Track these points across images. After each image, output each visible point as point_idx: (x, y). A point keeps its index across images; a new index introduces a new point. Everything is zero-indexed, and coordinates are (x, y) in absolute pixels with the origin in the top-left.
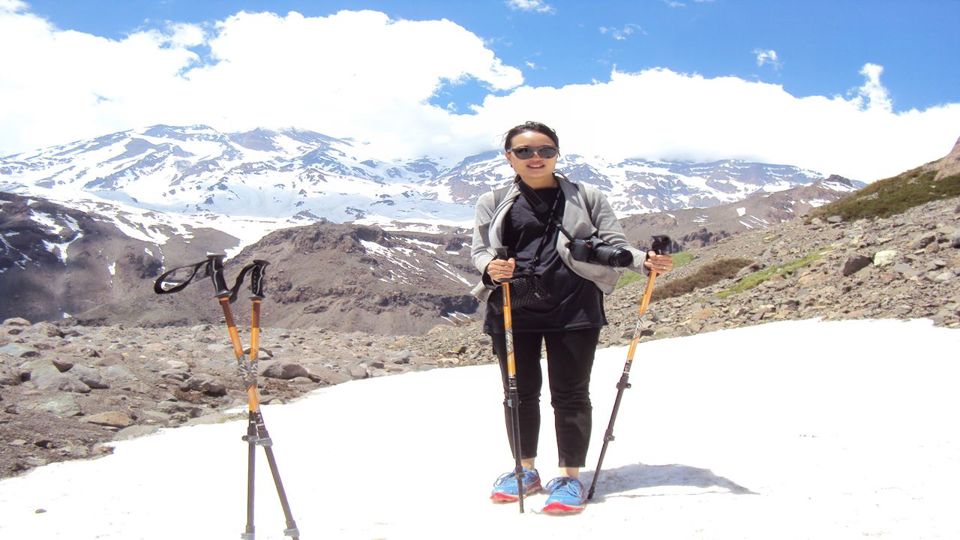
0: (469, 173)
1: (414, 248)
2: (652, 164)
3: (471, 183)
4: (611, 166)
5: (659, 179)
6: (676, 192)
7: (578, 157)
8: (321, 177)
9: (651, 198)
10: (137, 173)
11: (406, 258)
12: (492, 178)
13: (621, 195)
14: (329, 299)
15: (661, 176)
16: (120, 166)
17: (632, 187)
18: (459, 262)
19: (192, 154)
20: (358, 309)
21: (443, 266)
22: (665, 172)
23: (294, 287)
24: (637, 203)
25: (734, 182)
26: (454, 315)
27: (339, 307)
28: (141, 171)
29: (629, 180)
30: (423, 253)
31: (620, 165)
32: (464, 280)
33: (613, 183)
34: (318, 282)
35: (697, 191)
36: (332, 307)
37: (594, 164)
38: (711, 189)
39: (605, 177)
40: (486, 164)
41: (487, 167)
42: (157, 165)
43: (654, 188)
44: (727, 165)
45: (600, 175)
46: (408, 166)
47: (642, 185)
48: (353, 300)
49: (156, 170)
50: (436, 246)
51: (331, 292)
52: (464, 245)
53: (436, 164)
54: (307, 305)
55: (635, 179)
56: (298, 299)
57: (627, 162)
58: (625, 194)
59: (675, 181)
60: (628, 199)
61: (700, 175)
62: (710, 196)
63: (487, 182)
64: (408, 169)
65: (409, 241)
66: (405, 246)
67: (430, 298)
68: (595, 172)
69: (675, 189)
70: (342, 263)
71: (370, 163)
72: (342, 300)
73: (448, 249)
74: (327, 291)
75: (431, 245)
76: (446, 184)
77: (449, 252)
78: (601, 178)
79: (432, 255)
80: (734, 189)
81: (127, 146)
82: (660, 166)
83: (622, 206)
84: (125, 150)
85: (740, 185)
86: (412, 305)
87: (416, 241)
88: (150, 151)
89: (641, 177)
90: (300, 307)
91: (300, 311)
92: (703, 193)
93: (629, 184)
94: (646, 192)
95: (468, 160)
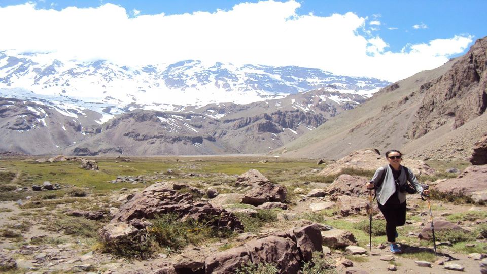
0: (173, 73)
1: (175, 119)
2: (256, 68)
3: (174, 79)
4: (237, 69)
5: (260, 76)
6: (267, 82)
7: (222, 64)
8: (110, 79)
9: (256, 85)
10: (18, 75)
11: (173, 123)
12: (184, 76)
13: (243, 84)
14: (155, 139)
15: (260, 74)
16: (8, 71)
17: (248, 80)
18: (192, 124)
19: (38, 64)
20: (166, 143)
21: (186, 125)
22: (262, 72)
23: (141, 135)
24: (250, 88)
25: (293, 77)
26: (196, 143)
27: (159, 142)
28: (20, 74)
29: (246, 76)
30: (179, 120)
31: (241, 69)
32: (195, 130)
33: (239, 78)
34: (149, 133)
35: (277, 81)
36: (156, 142)
37: (230, 68)
38: (283, 80)
39: (235, 75)
40: (180, 69)
41: (180, 70)
42: (26, 71)
43: (257, 80)
44: (290, 69)
45: (233, 74)
46: (143, 69)
47: (252, 79)
48: (163, 139)
49: (26, 73)
50: (182, 117)
51: (155, 137)
52: (192, 116)
53: (156, 68)
54: (147, 141)
55: (249, 76)
56: (143, 139)
57: (245, 66)
58: (244, 84)
59: (267, 76)
60: (246, 86)
61: (278, 74)
62: (283, 84)
63: (182, 78)
64: (143, 71)
65: (172, 116)
66: (172, 118)
67: (189, 138)
68: (230, 73)
69: (267, 80)
70: (155, 126)
71: (125, 68)
72: (159, 139)
73: (187, 118)
74: (153, 136)
75: (180, 117)
76: (162, 79)
77: (187, 120)
78: (233, 76)
79: (181, 121)
80: (293, 80)
81: (7, 61)
82: (260, 69)
83: (243, 89)
84: (8, 63)
85: (296, 78)
86: (183, 141)
87: (174, 116)
88: (20, 63)
89: (252, 75)
90: (145, 142)
91: (146, 143)
92: (280, 82)
93: (246, 78)
94: (254, 82)
95: (171, 66)
